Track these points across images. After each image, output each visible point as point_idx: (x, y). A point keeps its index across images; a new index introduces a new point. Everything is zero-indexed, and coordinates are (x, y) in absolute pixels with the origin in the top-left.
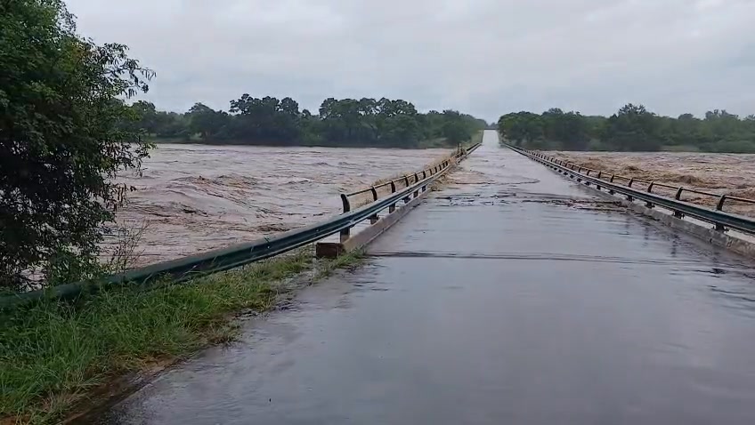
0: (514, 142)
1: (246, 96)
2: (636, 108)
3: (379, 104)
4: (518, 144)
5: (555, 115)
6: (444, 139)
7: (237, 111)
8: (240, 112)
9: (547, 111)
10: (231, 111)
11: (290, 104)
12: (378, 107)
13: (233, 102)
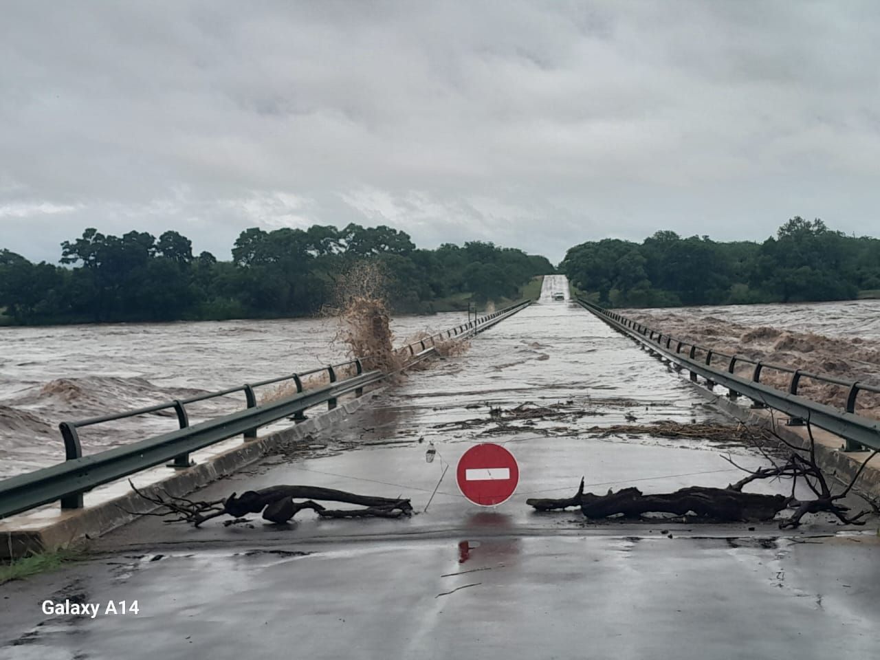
0: (596, 296)
1: (90, 232)
2: (808, 225)
3: (344, 234)
4: (604, 297)
5: (665, 243)
6: (470, 295)
7: (74, 260)
8: (80, 263)
9: (651, 236)
10: (63, 261)
11: (176, 243)
12: (342, 241)
13: (66, 245)
